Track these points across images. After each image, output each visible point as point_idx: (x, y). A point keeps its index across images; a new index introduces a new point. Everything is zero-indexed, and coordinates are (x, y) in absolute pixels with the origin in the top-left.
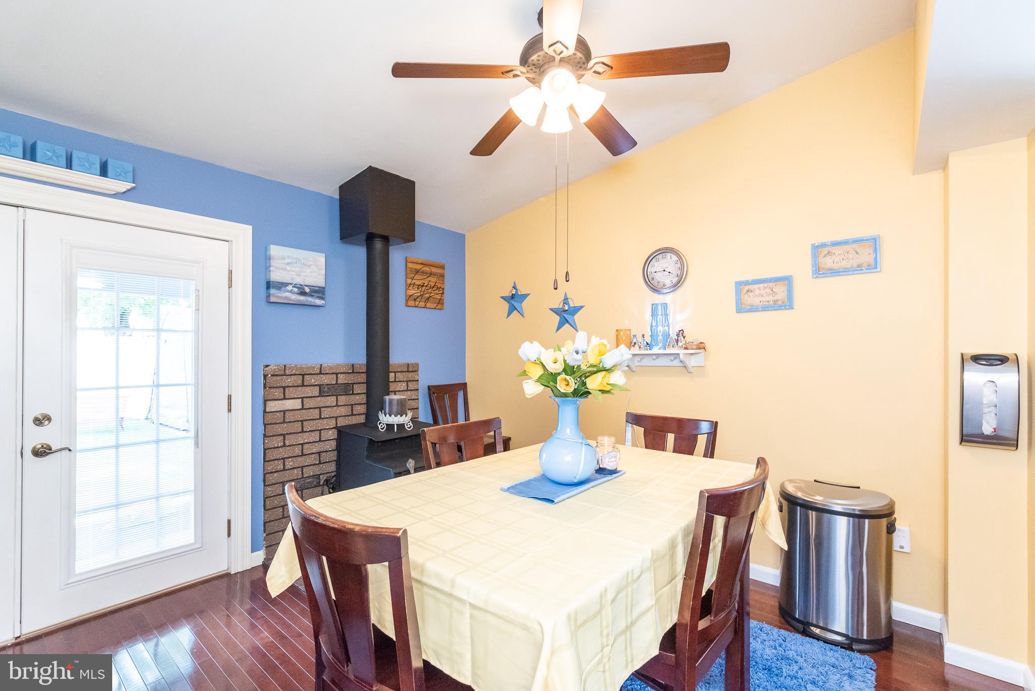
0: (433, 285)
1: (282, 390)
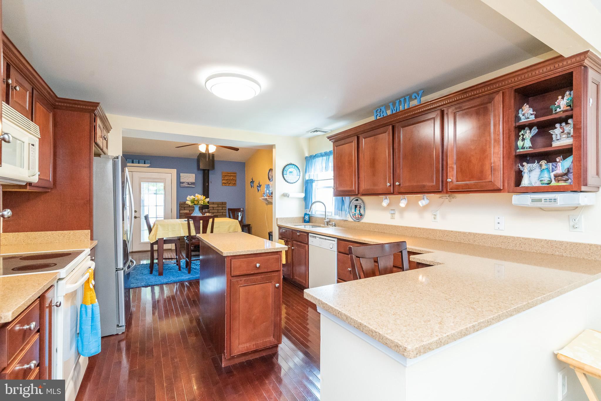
0: (232, 179)
1: (184, 208)
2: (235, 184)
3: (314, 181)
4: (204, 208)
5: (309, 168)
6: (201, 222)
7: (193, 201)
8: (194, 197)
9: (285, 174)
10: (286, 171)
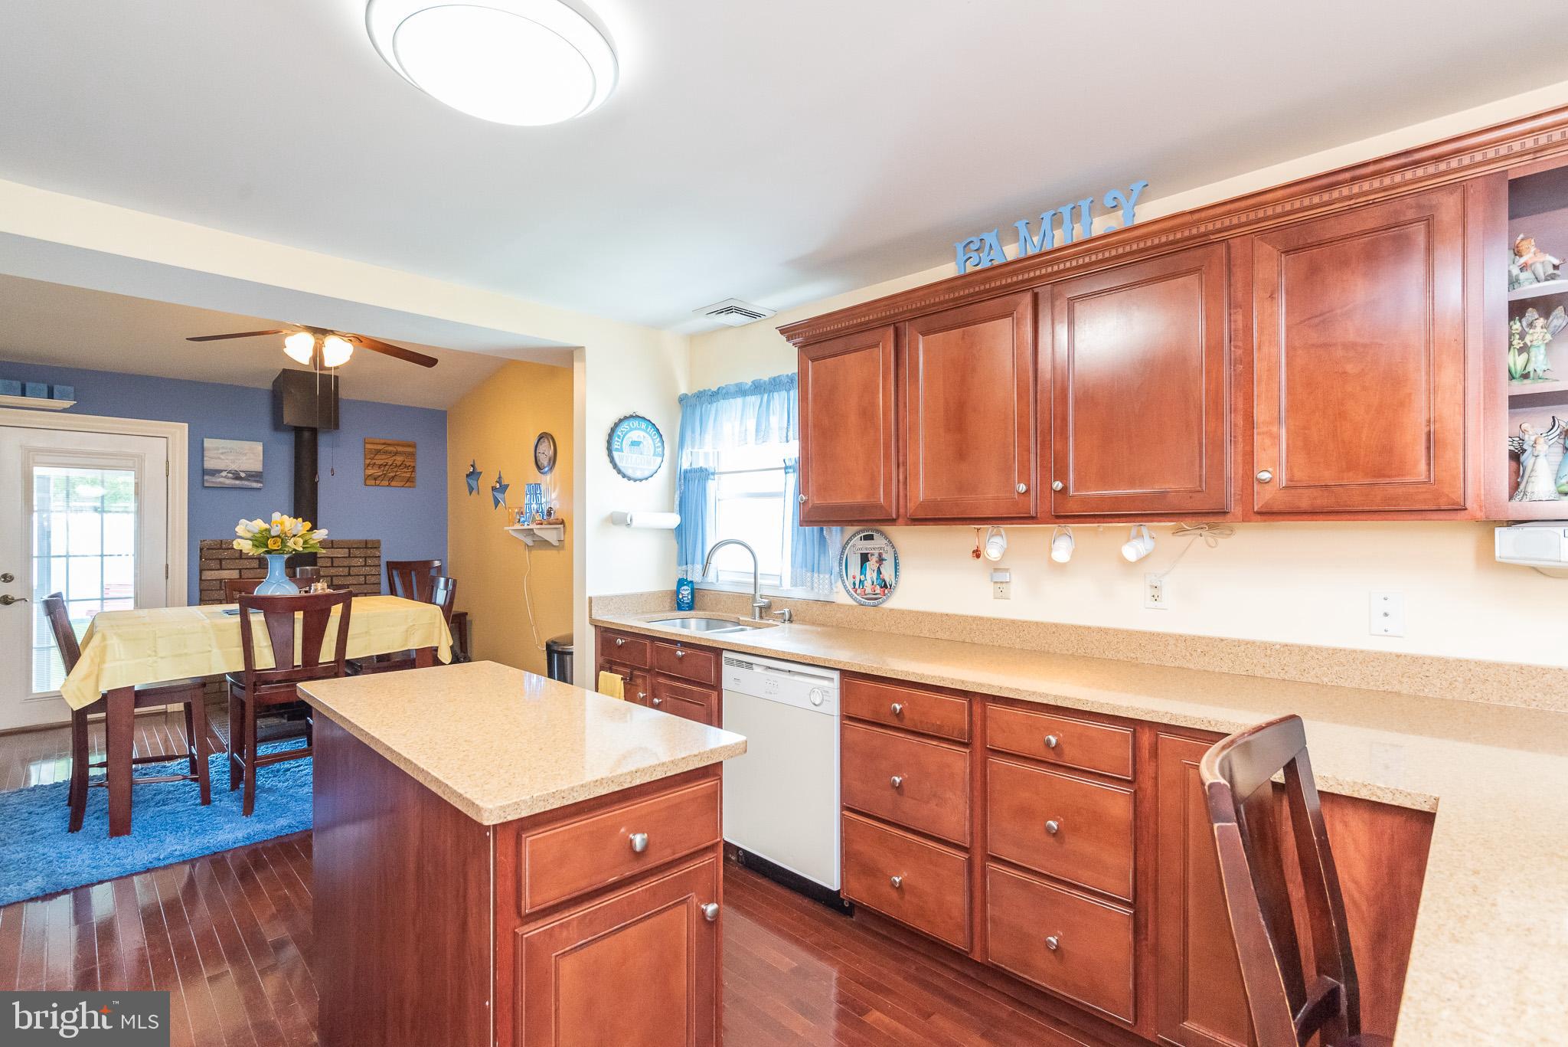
0: (399, 463)
1: (218, 561)
2: (410, 480)
3: (713, 474)
4: (299, 563)
5: (693, 432)
6: (299, 615)
7: (260, 540)
8: (267, 526)
9: (617, 450)
10: (619, 437)
